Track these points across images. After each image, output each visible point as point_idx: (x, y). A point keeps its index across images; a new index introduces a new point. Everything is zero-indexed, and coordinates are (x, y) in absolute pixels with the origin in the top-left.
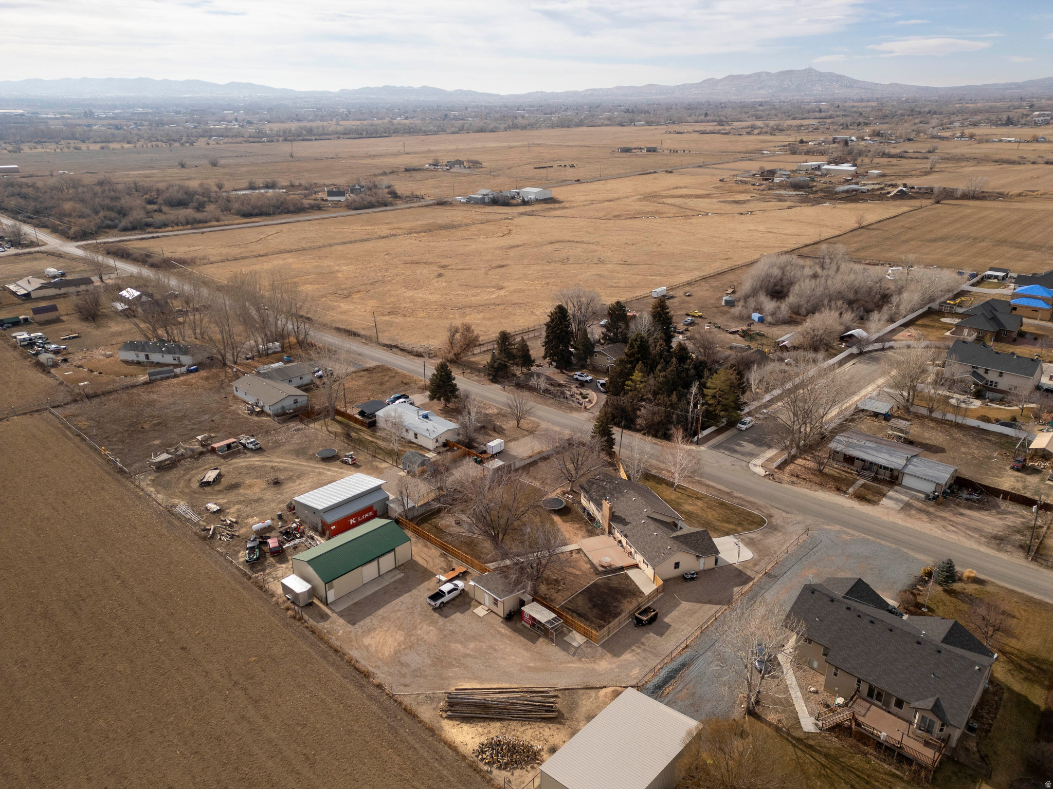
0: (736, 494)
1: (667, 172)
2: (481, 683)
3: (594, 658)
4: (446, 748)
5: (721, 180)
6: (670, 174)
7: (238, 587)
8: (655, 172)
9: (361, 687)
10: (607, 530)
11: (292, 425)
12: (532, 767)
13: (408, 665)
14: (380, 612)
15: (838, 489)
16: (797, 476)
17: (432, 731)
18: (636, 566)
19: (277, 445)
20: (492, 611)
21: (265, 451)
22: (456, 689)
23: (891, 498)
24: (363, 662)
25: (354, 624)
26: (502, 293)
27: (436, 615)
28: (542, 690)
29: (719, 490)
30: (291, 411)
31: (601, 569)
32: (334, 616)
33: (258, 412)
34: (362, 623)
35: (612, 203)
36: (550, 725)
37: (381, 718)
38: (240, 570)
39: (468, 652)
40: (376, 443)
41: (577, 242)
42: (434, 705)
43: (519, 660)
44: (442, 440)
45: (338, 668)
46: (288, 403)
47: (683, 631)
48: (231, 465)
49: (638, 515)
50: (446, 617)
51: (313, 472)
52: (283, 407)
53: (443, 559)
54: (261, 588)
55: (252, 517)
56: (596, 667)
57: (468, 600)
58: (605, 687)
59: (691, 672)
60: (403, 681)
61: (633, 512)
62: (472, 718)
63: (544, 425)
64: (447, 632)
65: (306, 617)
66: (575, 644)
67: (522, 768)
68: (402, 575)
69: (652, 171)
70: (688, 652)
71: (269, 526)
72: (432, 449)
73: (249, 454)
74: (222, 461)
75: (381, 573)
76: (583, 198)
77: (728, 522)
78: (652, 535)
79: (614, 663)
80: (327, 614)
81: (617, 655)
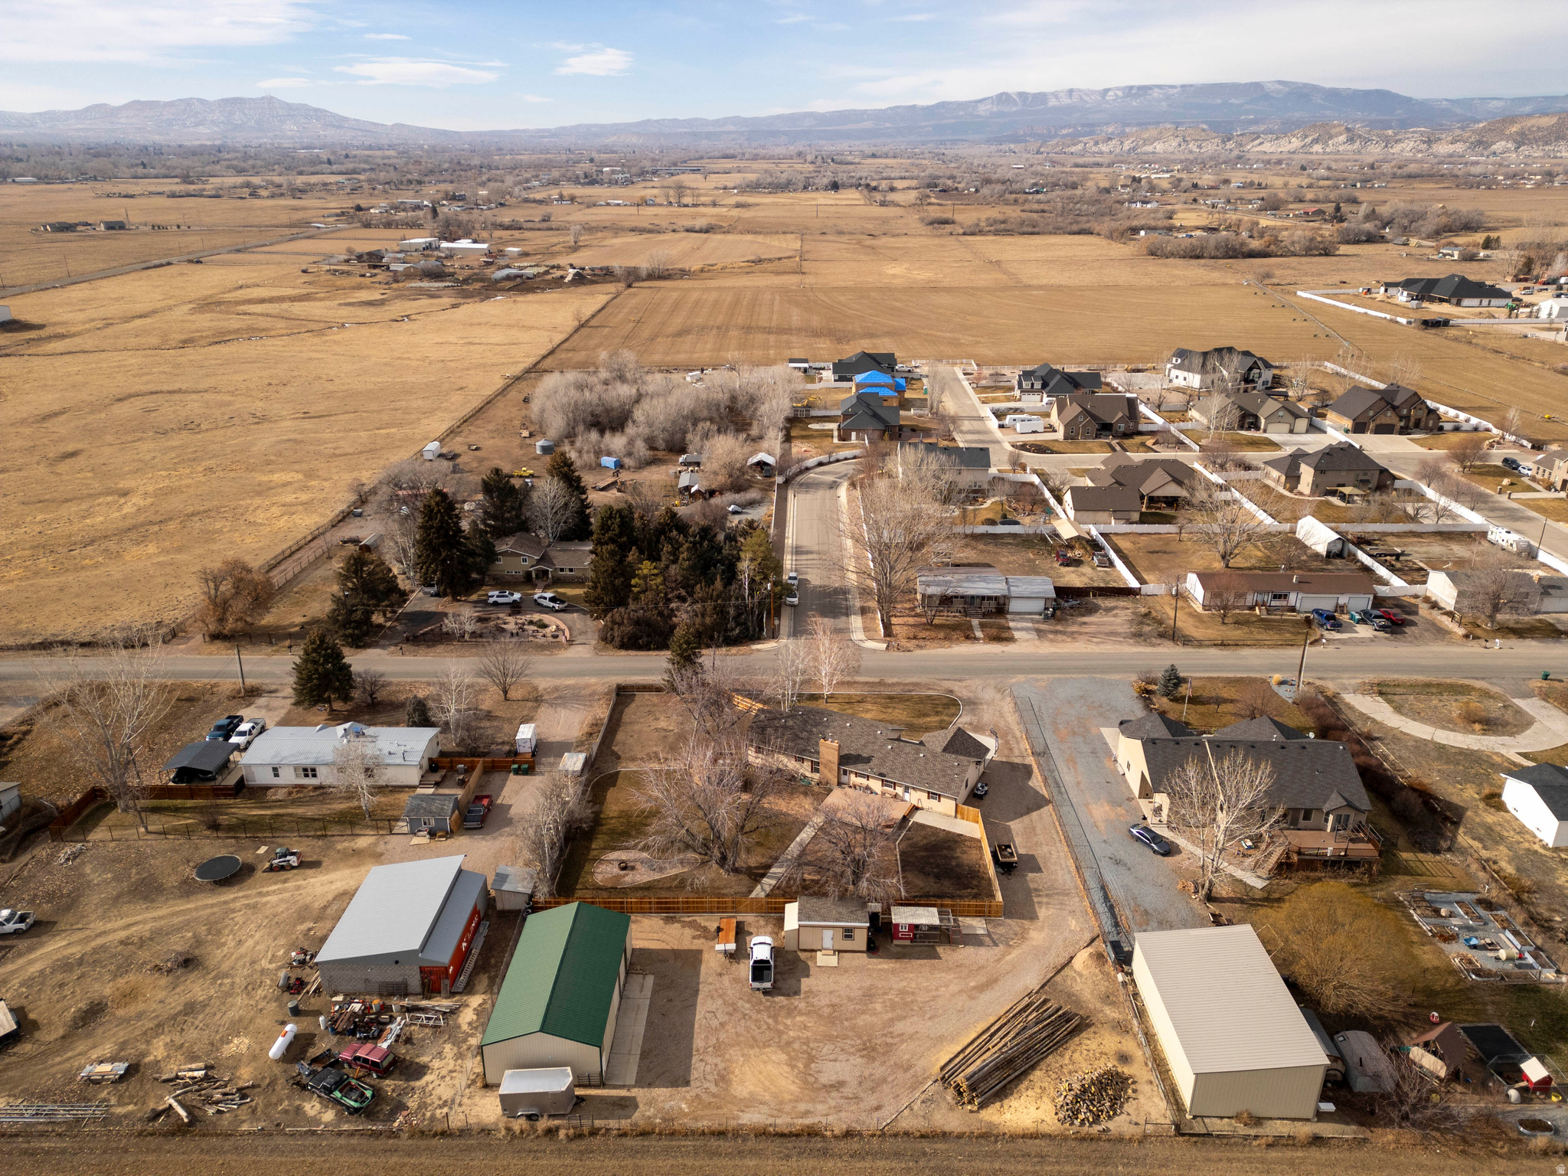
0: (890, 681)
1: (190, 261)
2: (953, 1040)
3: (1023, 936)
4: (1030, 1142)
5: (304, 271)
6: (200, 266)
8: (169, 264)
9: (825, 1153)
10: (834, 781)
11: (42, 851)
12: (1135, 1091)
13: (842, 1083)
14: (699, 1042)
15: (967, 638)
16: (915, 638)
18: (915, 809)
19: (65, 901)
20: (840, 951)
21: (55, 923)
22: (942, 1068)
23: (1017, 629)
24: (779, 1121)
25: (687, 1083)
26: (136, 500)
27: (782, 1000)
28: (1024, 1003)
29: (867, 683)
31: (888, 831)
32: (635, 1092)
34: (695, 1075)
35: (148, 320)
36: (1084, 1035)
37: (909, 1169)
38: (353, 1133)
39: (886, 1017)
41: (170, 392)
42: (944, 1105)
43: (954, 988)
44: (425, 763)
45: (754, 1153)
47: (1051, 854)
49: (873, 743)
50: (797, 993)
51: (233, 911)
53: (678, 925)
54: (443, 1134)
55: (226, 1041)
56: (1035, 943)
57: (790, 957)
58: (1072, 958)
59: (1116, 892)
60: (865, 1105)
61: (863, 741)
62: (1007, 1085)
63: (543, 684)
64: (826, 1011)
65: (598, 1123)
66: (981, 932)
67: (1127, 1100)
68: (650, 980)
69: (164, 261)
70: (1088, 874)
71: (296, 1037)
72: (417, 783)
75: (621, 992)
76: (81, 316)
77: (925, 715)
78: (916, 759)
79: (1043, 927)
80: (623, 1098)
81: (1033, 917)
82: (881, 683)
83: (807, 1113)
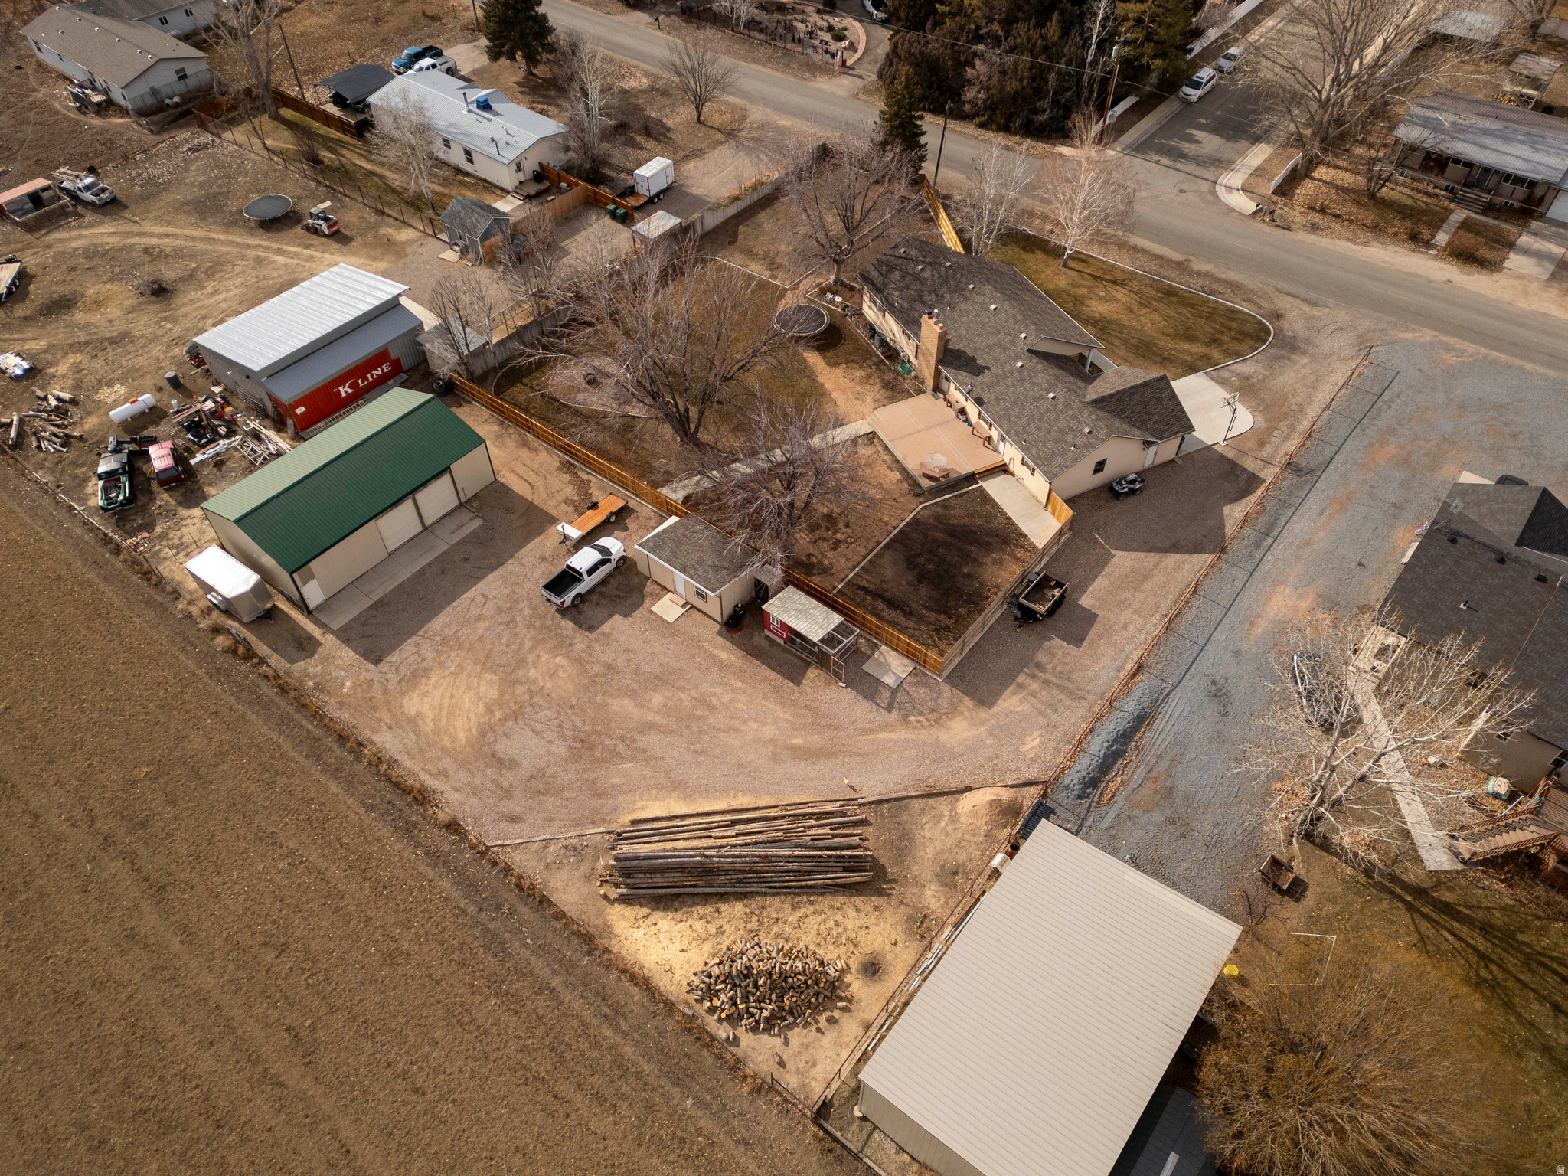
0: (1197, 265)
2: (689, 797)
3: (937, 716)
4: (626, 983)
7: (92, 575)
9: (408, 830)
10: (930, 382)
11: (182, 135)
12: (831, 1021)
13: (513, 764)
14: (436, 624)
15: (1414, 238)
16: (1323, 210)
17: (590, 941)
18: (1003, 469)
19: (153, 190)
20: (693, 607)
21: (126, 207)
22: (634, 822)
23: (1526, 252)
24: (407, 763)
25: (377, 661)
27: (568, 625)
28: (828, 808)
29: (1160, 257)
30: (176, 99)
31: (926, 483)
32: (328, 641)
33: (99, 104)
34: (394, 657)
36: (858, 901)
37: (465, 912)
38: (93, 529)
39: (650, 717)
40: (381, 177)
42: (585, 867)
43: (769, 732)
44: (530, 166)
45: (349, 782)
46: (165, 79)
47: (1125, 627)
48: (48, 247)
49: (1005, 349)
50: (591, 629)
51: (243, 258)
52: (154, 92)
53: (567, 477)
54: (147, 574)
55: (110, 384)
56: (944, 736)
57: (635, 581)
58: (969, 789)
59: (1158, 736)
60: (506, 807)
61: (992, 340)
62: (678, 895)
63: (757, 114)
64: (598, 668)
65: (262, 649)
66: (889, 680)
67: (807, 1025)
68: (478, 522)
70: (1144, 685)
71: (152, 409)
72: (510, 189)
73: (90, 217)
74: (27, 237)
75: (428, 523)
77: (1190, 338)
78: (1042, 398)
79: (983, 722)
80: (311, 639)
81: (986, 701)
82: (1181, 266)
83: (444, 774)
